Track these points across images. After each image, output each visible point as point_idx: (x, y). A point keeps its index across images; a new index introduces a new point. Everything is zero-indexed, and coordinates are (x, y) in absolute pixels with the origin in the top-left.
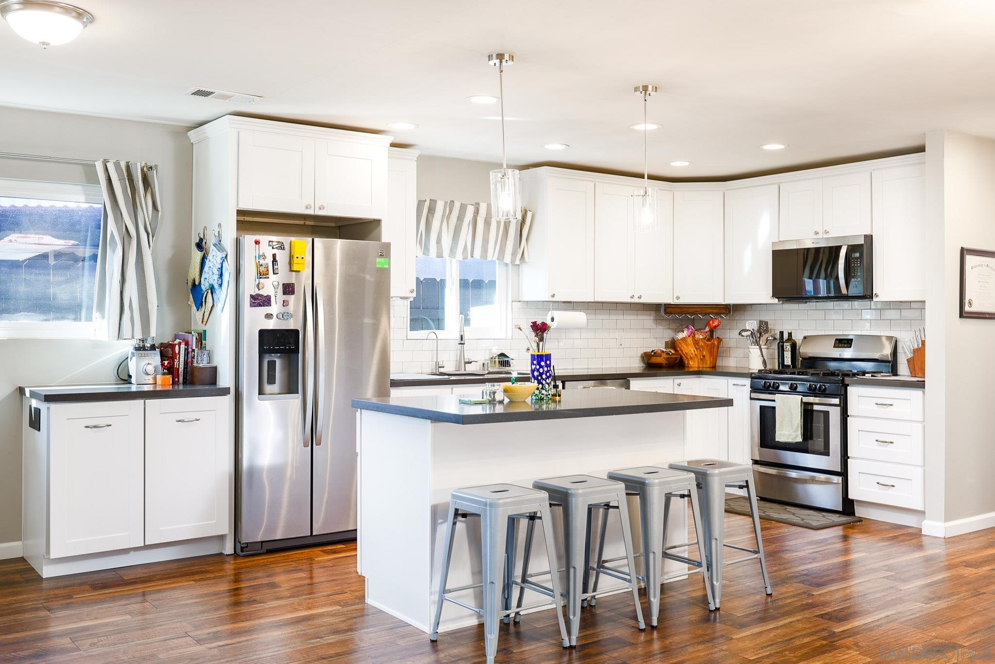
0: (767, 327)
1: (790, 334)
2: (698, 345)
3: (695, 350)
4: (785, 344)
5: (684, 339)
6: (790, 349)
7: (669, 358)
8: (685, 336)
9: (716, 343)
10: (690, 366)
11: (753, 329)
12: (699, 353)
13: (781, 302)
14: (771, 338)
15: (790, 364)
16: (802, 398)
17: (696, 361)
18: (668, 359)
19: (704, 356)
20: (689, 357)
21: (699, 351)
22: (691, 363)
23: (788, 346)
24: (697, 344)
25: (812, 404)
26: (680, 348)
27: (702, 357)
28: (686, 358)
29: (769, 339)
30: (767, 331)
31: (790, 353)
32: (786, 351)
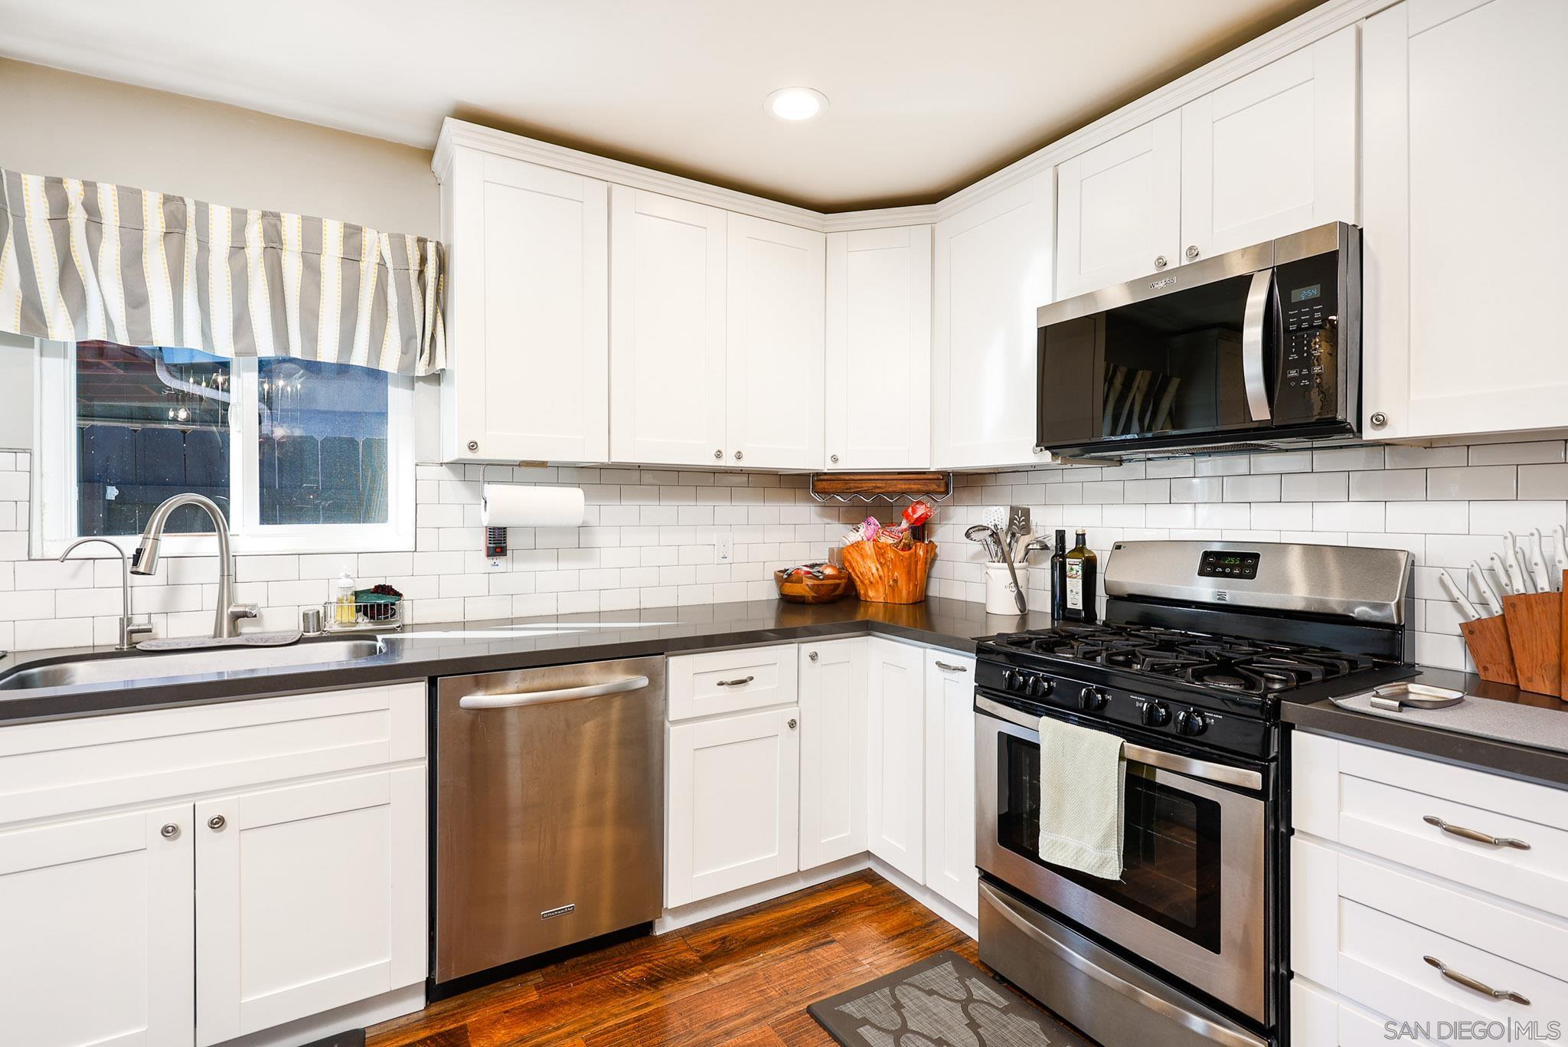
0: (1027, 520)
1: (1081, 538)
2: (884, 557)
3: (879, 566)
4: (1068, 560)
5: (857, 546)
6: (1080, 573)
7: (818, 585)
8: (860, 539)
9: (921, 553)
10: (869, 600)
11: (995, 526)
12: (886, 573)
13: (1059, 462)
14: (1035, 546)
15: (1081, 608)
16: (1122, 744)
17: (881, 589)
18: (813, 588)
19: (895, 581)
20: (867, 582)
21: (886, 570)
22: (871, 593)
23: (1074, 567)
24: (882, 555)
25: (1152, 768)
26: (850, 563)
27: (891, 582)
28: (862, 582)
29: (1030, 547)
30: (1026, 529)
31: (1081, 581)
32: (1070, 577)
